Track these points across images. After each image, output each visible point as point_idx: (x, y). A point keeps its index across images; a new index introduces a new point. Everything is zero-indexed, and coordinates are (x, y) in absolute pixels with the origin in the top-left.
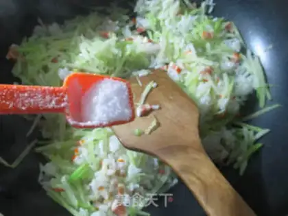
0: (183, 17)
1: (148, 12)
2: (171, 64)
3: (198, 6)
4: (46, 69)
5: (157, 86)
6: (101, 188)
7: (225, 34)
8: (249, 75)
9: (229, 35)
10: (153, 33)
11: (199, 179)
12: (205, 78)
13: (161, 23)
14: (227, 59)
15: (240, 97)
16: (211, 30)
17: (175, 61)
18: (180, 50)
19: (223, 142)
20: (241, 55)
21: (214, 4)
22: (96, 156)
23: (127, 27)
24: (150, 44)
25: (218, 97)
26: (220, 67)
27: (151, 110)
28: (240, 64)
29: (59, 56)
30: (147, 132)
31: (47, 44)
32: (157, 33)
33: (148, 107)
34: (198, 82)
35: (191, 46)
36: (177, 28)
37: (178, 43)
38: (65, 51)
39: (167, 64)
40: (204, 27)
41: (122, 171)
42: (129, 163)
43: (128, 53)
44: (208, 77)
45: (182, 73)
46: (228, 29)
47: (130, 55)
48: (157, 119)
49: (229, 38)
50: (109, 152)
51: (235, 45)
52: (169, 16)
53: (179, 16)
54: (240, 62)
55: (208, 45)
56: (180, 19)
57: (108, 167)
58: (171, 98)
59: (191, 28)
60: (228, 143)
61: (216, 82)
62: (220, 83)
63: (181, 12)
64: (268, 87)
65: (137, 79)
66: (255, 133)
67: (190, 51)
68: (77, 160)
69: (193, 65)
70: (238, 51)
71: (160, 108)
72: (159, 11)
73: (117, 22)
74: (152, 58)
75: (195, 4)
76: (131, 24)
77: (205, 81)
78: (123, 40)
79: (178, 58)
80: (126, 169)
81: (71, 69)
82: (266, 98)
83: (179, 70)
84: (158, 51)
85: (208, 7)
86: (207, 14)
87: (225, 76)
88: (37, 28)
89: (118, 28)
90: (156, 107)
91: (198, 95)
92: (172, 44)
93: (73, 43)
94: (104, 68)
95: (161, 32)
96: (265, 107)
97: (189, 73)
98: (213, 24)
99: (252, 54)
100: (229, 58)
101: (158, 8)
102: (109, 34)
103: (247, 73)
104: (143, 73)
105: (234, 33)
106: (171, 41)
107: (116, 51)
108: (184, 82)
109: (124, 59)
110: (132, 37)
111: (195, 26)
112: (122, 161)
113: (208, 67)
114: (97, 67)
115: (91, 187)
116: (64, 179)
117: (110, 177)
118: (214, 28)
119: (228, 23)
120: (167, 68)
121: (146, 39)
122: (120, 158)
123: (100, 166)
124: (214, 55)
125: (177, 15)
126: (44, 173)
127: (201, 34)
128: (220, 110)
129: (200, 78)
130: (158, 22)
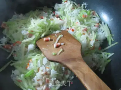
0: (74, 10)
1: (60, 9)
3: (81, 6)
4: (17, 31)
5: (64, 36)
6: (38, 80)
7: (92, 16)
9: (94, 16)
10: (62, 17)
13: (65, 13)
14: (94, 26)
15: (100, 41)
16: (86, 14)
17: (71, 27)
18: (73, 23)
20: (99, 24)
21: (87, 5)
22: (37, 66)
23: (51, 15)
24: (60, 20)
25: (90, 40)
26: (90, 29)
27: (61, 45)
28: (99, 28)
29: (22, 26)
31: (18, 21)
33: (59, 44)
34: (81, 35)
35: (78, 21)
36: (72, 14)
37: (72, 20)
38: (25, 24)
39: (68, 29)
40: (83, 14)
41: (48, 72)
42: (51, 69)
43: (51, 24)
44: (85, 32)
45: (75, 31)
46: (93, 14)
48: (63, 49)
50: (42, 65)
51: (97, 20)
52: (68, 9)
53: (72, 10)
54: (99, 27)
55: (85, 21)
56: (73, 11)
57: (42, 71)
58: (69, 40)
59: (78, 14)
61: (89, 35)
62: (91, 35)
64: (112, 36)
65: (55, 34)
66: (108, 55)
68: (28, 68)
69: (79, 28)
70: (98, 22)
71: (64, 44)
73: (47, 13)
74: (62, 26)
75: (79, 5)
76: (53, 14)
77: (84, 34)
78: (49, 19)
79: (72, 26)
80: (50, 71)
81: (27, 30)
82: (111, 40)
83: (73, 30)
84: (64, 23)
85: (84, 6)
86: (84, 8)
87: (93, 32)
88: (14, 16)
89: (47, 15)
92: (70, 20)
93: (28, 20)
94: (41, 30)
95: (65, 16)
96: (111, 44)
97: (77, 31)
98: (87, 12)
99: (104, 23)
101: (64, 7)
102: (44, 17)
103: (102, 31)
104: (57, 32)
105: (96, 15)
106: (69, 19)
107: (46, 23)
108: (75, 35)
110: (53, 18)
111: (79, 13)
113: (85, 28)
114: (38, 30)
115: (34, 80)
116: (22, 76)
117: (43, 75)
118: (87, 14)
119: (93, 11)
120: (68, 30)
121: (59, 18)
122: (48, 67)
123: (38, 70)
124: (88, 24)
125: (72, 9)
126: (14, 74)
127: (82, 16)
128: (91, 46)
129: (82, 33)
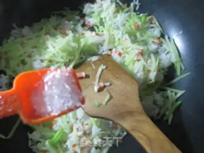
0: (119, 16)
1: (93, 13)
2: (114, 50)
3: (129, 6)
4: (23, 62)
5: (106, 68)
6: (74, 146)
7: (148, 26)
8: (168, 53)
9: (152, 25)
10: (98, 27)
11: (145, 135)
12: (139, 58)
13: (104, 20)
15: (163, 69)
16: (140, 23)
17: (115, 47)
18: (119, 39)
19: (155, 102)
20: (161, 39)
21: (140, 4)
22: (68, 122)
23: (80, 25)
24: (97, 37)
25: (149, 71)
26: (147, 49)
27: (105, 87)
28: (161, 46)
29: (32, 52)
30: (104, 103)
32: (101, 27)
33: (102, 84)
34: (134, 62)
35: (127, 36)
36: (115, 23)
37: (118, 34)
38: (36, 47)
39: (111, 50)
40: (134, 21)
41: (88, 132)
42: (92, 125)
43: (82, 44)
45: (123, 55)
46: (151, 21)
47: (84, 46)
48: (110, 93)
49: (152, 28)
50: (77, 119)
51: (157, 32)
52: (109, 14)
54: (161, 44)
55: (138, 34)
56: (116, 16)
57: (78, 130)
58: (117, 76)
59: (125, 22)
60: (158, 103)
61: (146, 61)
62: (149, 61)
63: (117, 11)
64: (182, 61)
65: (91, 62)
66: (176, 94)
67: (126, 39)
68: (55, 127)
69: (129, 50)
70: (159, 36)
71: (110, 85)
72: (101, 11)
73: (72, 22)
74: (100, 47)
75: (126, 5)
76: (82, 21)
77: (139, 60)
78: (77, 35)
79: (118, 45)
81: (42, 61)
82: (181, 68)
83: (120, 54)
84: (104, 41)
85: (135, 6)
86: (135, 11)
87: (152, 56)
88: (13, 31)
89: (73, 26)
90: (108, 84)
91: (135, 71)
92: (113, 35)
93: (41, 41)
94: (67, 58)
95: (104, 27)
96: (181, 74)
97: (127, 55)
98: (140, 18)
99: (169, 38)
100: (153, 42)
101: (100, 9)
102: (67, 32)
103: (166, 52)
104: (94, 58)
105: (155, 24)
106: (113, 33)
107: (73, 44)
108: (124, 63)
109: (80, 50)
110: (84, 32)
111: (127, 21)
112: (87, 124)
113: (140, 51)
114: (62, 58)
115: (67, 146)
116: (47, 143)
117: (80, 137)
118: (141, 21)
119: (150, 17)
120: (111, 53)
121: (94, 33)
123: (72, 129)
124: (143, 41)
125: (115, 13)
126: (31, 139)
127: (133, 27)
128: (151, 80)
129: (135, 59)
130: (101, 19)
